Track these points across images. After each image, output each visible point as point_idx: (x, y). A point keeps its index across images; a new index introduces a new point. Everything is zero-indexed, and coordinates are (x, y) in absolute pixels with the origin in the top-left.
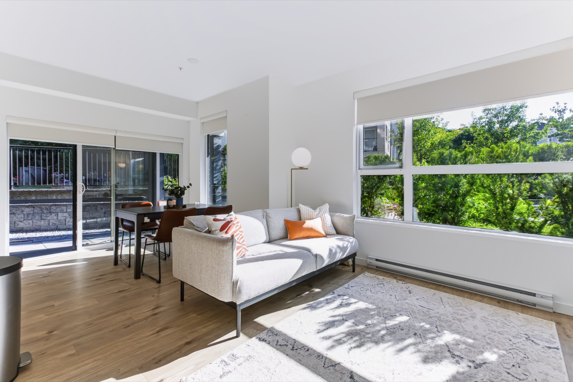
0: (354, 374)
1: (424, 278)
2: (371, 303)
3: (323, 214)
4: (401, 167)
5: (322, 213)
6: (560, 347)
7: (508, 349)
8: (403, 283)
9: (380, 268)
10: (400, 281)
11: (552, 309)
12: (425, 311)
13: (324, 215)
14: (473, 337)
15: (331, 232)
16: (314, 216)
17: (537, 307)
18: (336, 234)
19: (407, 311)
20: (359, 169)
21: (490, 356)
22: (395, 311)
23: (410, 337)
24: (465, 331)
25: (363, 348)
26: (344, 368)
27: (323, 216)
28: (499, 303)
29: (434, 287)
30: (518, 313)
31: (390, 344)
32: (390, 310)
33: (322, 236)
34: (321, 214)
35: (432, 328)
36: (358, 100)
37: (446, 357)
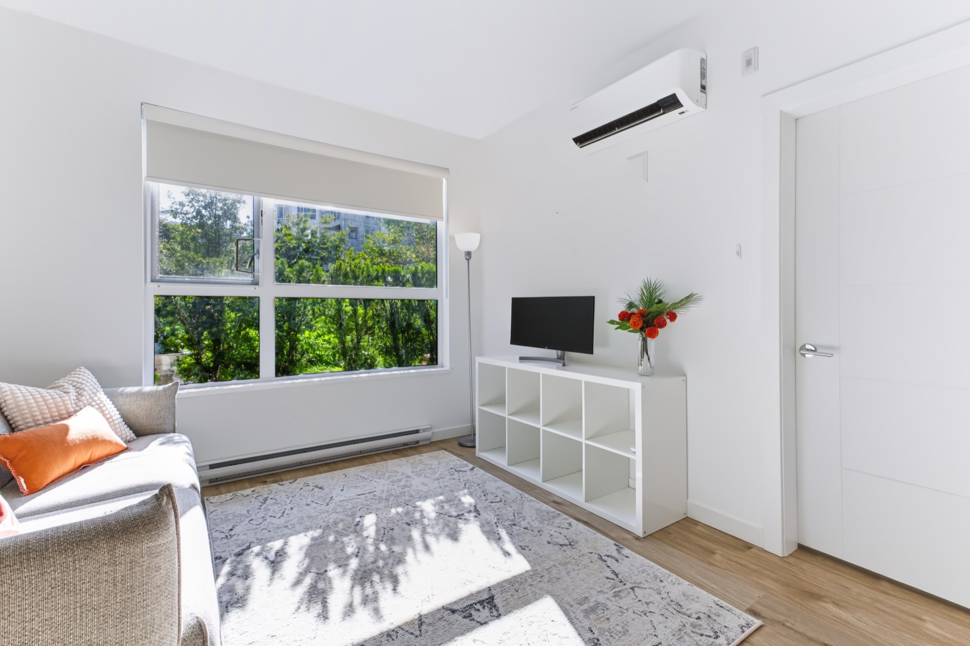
0: (450, 607)
1: (301, 463)
2: (307, 529)
3: (93, 395)
4: (255, 283)
5: (89, 395)
6: (474, 466)
7: (464, 486)
8: (291, 483)
9: (217, 480)
10: (283, 483)
11: (429, 439)
12: (372, 497)
13: (96, 398)
14: (438, 494)
15: (127, 436)
16: (69, 406)
17: (421, 443)
18: (135, 438)
19: (359, 507)
20: (153, 281)
21: (468, 500)
22: (350, 518)
23: (410, 530)
24: (426, 492)
25: (402, 579)
26: (432, 614)
27: (95, 401)
28: (396, 454)
29: (326, 468)
30: (421, 455)
31: (410, 551)
32: (342, 520)
33: (120, 449)
34: (88, 397)
35: (405, 508)
36: (151, 124)
37: (456, 523)
